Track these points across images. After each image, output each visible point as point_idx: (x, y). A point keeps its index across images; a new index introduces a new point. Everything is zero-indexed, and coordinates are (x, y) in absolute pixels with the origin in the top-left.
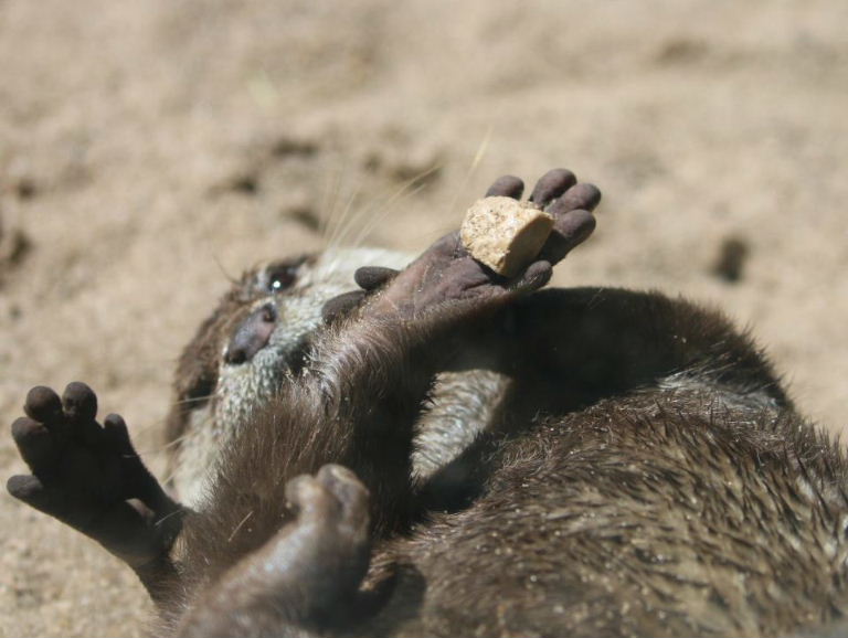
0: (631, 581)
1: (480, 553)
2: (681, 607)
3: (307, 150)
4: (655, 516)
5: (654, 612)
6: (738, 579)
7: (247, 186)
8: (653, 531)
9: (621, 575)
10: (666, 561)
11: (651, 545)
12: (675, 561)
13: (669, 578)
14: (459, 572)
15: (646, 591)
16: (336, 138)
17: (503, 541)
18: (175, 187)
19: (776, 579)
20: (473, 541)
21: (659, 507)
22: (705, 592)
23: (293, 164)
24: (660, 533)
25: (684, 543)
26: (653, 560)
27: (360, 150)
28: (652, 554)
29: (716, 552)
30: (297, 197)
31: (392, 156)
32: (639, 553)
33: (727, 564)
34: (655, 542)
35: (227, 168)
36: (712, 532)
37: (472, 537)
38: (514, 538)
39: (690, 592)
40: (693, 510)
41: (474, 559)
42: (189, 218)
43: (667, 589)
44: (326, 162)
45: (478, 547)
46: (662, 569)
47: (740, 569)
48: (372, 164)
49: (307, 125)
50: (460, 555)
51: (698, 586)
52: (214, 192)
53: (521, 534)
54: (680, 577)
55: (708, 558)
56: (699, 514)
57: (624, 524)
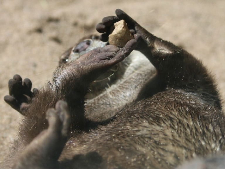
0: (152, 150)
1: (108, 140)
2: (165, 158)
3: (57, 20)
4: (163, 131)
5: (157, 159)
6: (184, 151)
7: (39, 31)
8: (161, 136)
9: (149, 148)
10: (163, 145)
11: (159, 140)
12: (166, 145)
13: (163, 150)
14: (99, 146)
15: (156, 153)
16: (65, 17)
17: (116, 137)
18: (19, 31)
19: (196, 152)
20: (106, 137)
21: (165, 128)
22: (173, 155)
23: (53, 24)
24: (163, 136)
25: (170, 139)
26: (159, 144)
27: (72, 20)
28: (159, 142)
29: (179, 143)
30: (54, 34)
31: (81, 22)
32: (155, 142)
33: (182, 147)
34: (161, 139)
35: (34, 25)
36: (179, 136)
37: (106, 135)
38: (120, 136)
39: (169, 154)
40: (175, 129)
41: (105, 142)
42: (23, 40)
43: (162, 153)
44: (62, 24)
45: (108, 139)
46: (161, 147)
47: (185, 148)
48: (75, 24)
49: (56, 13)
50: (101, 141)
51: (171, 152)
52: (30, 33)
53: (122, 135)
54: (166, 149)
55: (175, 145)
56: (176, 131)
57: (153, 133)
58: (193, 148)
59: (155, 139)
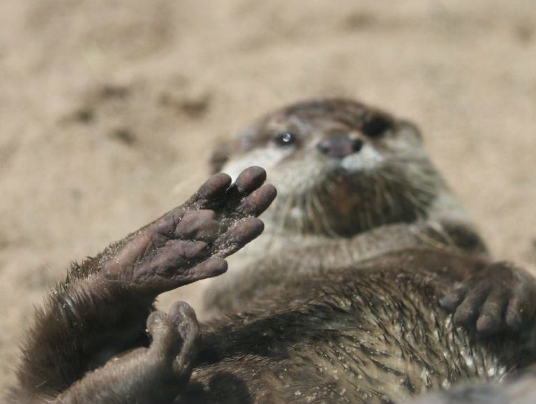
6: (425, 374)
7: (85, 117)
19: (449, 378)
22: (402, 379)
28: (372, 349)
30: (116, 122)
39: (391, 376)
47: (428, 368)
51: (398, 373)
52: (65, 122)
55: (408, 357)
58: (443, 370)
59: (362, 341)
